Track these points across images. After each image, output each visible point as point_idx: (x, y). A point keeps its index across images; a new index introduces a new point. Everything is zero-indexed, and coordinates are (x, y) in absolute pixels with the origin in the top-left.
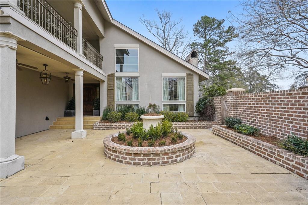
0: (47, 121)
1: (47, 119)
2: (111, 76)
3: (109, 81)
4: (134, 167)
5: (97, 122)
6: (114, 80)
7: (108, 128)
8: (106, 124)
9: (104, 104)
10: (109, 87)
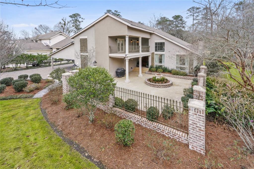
0: (131, 69)
1: (132, 68)
2: (153, 54)
3: (152, 55)
4: (150, 87)
5: (147, 71)
6: (154, 55)
7: (150, 74)
8: (150, 72)
9: (150, 64)
10: (152, 58)
